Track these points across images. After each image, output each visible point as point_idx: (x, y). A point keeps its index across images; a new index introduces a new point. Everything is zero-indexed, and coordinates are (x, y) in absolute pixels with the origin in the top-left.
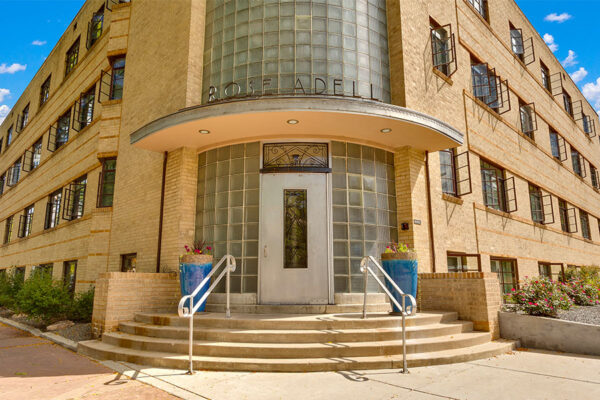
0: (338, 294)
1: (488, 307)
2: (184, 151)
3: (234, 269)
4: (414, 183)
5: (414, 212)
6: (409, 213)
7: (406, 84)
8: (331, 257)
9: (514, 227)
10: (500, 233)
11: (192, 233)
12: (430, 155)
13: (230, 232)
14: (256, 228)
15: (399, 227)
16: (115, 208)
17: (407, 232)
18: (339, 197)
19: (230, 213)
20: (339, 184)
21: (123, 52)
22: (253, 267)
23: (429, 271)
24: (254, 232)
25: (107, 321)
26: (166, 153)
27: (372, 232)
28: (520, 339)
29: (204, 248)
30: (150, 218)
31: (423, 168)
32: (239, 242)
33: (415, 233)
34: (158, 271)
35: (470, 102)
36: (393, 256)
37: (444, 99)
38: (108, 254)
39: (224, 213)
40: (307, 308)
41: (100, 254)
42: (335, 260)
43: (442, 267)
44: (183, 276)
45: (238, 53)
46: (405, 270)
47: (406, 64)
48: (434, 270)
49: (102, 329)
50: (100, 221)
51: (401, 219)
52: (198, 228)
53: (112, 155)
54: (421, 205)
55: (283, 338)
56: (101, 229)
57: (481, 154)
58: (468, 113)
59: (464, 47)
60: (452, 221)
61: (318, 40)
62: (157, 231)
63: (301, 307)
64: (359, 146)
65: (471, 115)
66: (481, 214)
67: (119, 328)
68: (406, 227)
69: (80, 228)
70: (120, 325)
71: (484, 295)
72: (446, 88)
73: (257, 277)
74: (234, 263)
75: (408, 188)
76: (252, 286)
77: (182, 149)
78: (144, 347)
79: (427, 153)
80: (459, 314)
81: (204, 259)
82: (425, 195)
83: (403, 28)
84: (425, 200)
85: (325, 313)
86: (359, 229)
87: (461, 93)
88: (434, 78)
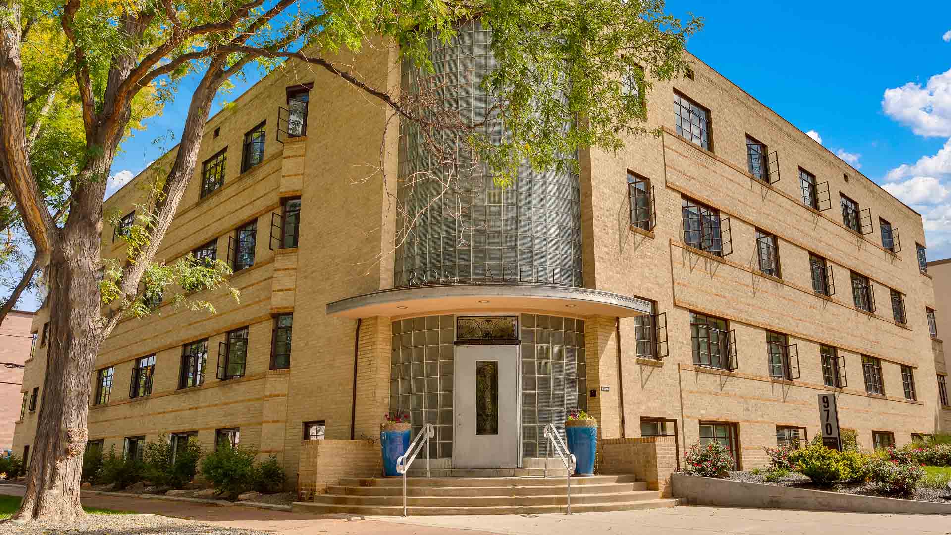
0: (526, 459)
1: (659, 469)
2: (379, 320)
3: (432, 436)
4: (603, 351)
5: (601, 379)
6: (597, 381)
7: (596, 251)
8: (520, 424)
9: (736, 386)
10: (716, 394)
11: (387, 401)
12: (621, 320)
13: (425, 401)
14: (451, 397)
15: (588, 394)
16: (293, 370)
17: (595, 399)
18: (528, 368)
19: (425, 383)
20: (528, 353)
21: (298, 194)
22: (447, 433)
23: (617, 436)
24: (449, 400)
25: (317, 484)
26: (360, 320)
27: (560, 400)
28: (687, 497)
29: (403, 416)
30: (341, 385)
31: (614, 334)
32: (434, 410)
33: (602, 400)
34: (352, 438)
35: (678, 252)
36: (573, 422)
37: (643, 257)
38: (286, 421)
39: (420, 383)
40: (498, 471)
41: (278, 421)
42: (524, 427)
43: (634, 431)
44: (383, 443)
45: (432, 225)
46: (584, 436)
47: (596, 231)
48: (623, 435)
49: (313, 491)
50: (277, 384)
51: (590, 386)
52: (393, 396)
53: (287, 310)
54: (610, 372)
55: (476, 492)
56: (277, 393)
57: (692, 308)
58: (675, 265)
59: (673, 189)
60: (649, 385)
61: (508, 213)
62: (351, 399)
63: (492, 470)
64: (548, 316)
65: (680, 266)
66: (689, 376)
67: (328, 490)
68: (594, 394)
69: (240, 391)
70: (329, 488)
71: (655, 458)
72: (648, 243)
73: (451, 443)
74: (433, 430)
75: (596, 356)
76: (447, 452)
77: (376, 318)
78: (359, 502)
79: (617, 318)
80: (636, 476)
81: (404, 427)
82: (615, 362)
83: (593, 194)
84: (615, 365)
85: (514, 476)
86: (547, 397)
87: (666, 243)
88: (631, 235)
